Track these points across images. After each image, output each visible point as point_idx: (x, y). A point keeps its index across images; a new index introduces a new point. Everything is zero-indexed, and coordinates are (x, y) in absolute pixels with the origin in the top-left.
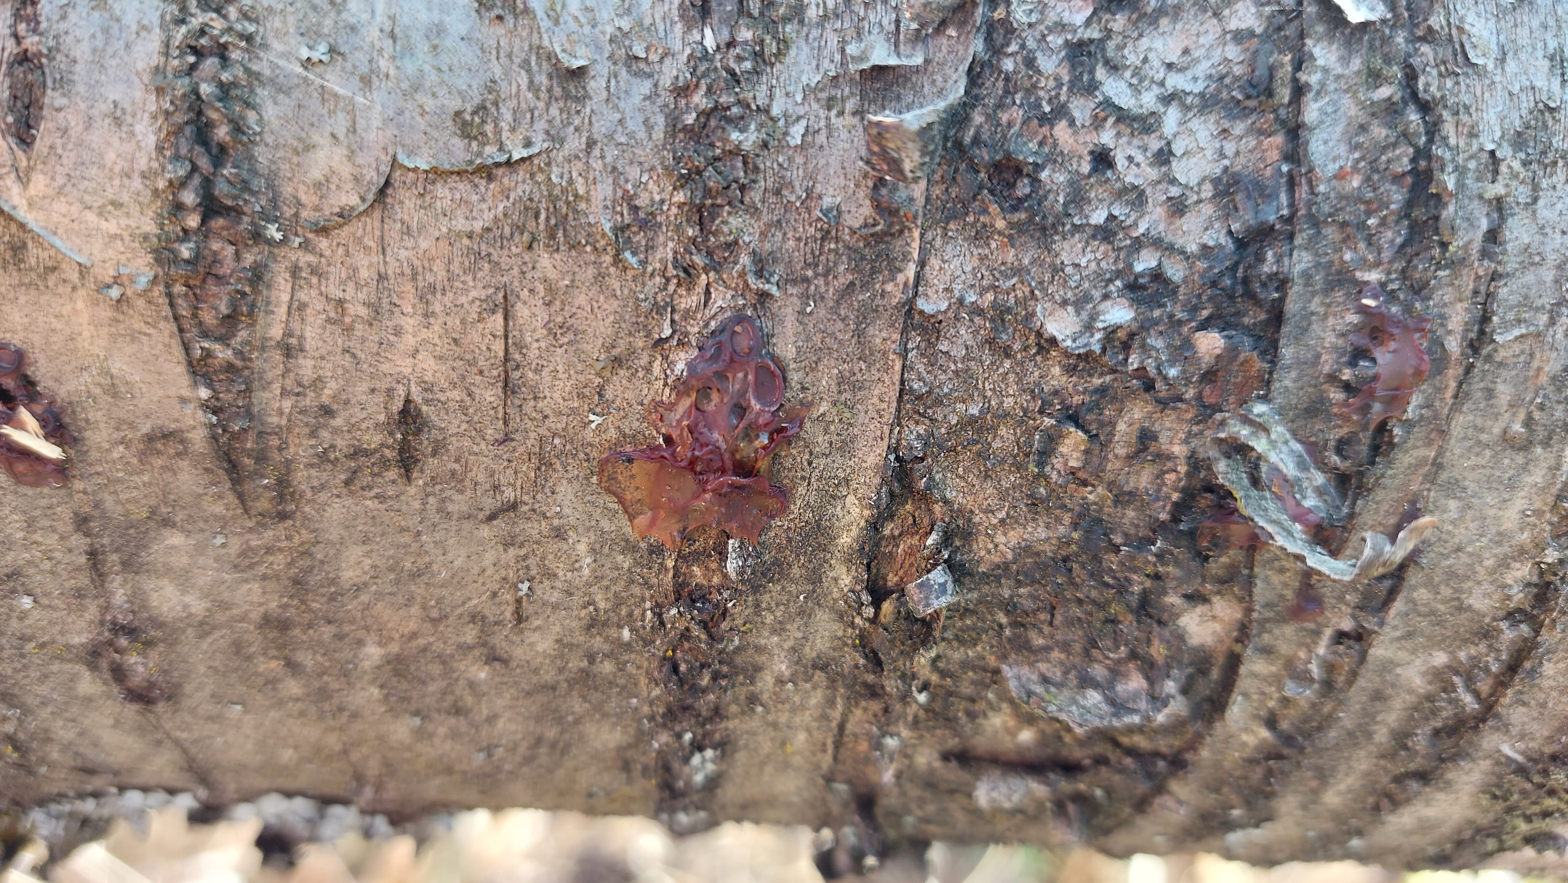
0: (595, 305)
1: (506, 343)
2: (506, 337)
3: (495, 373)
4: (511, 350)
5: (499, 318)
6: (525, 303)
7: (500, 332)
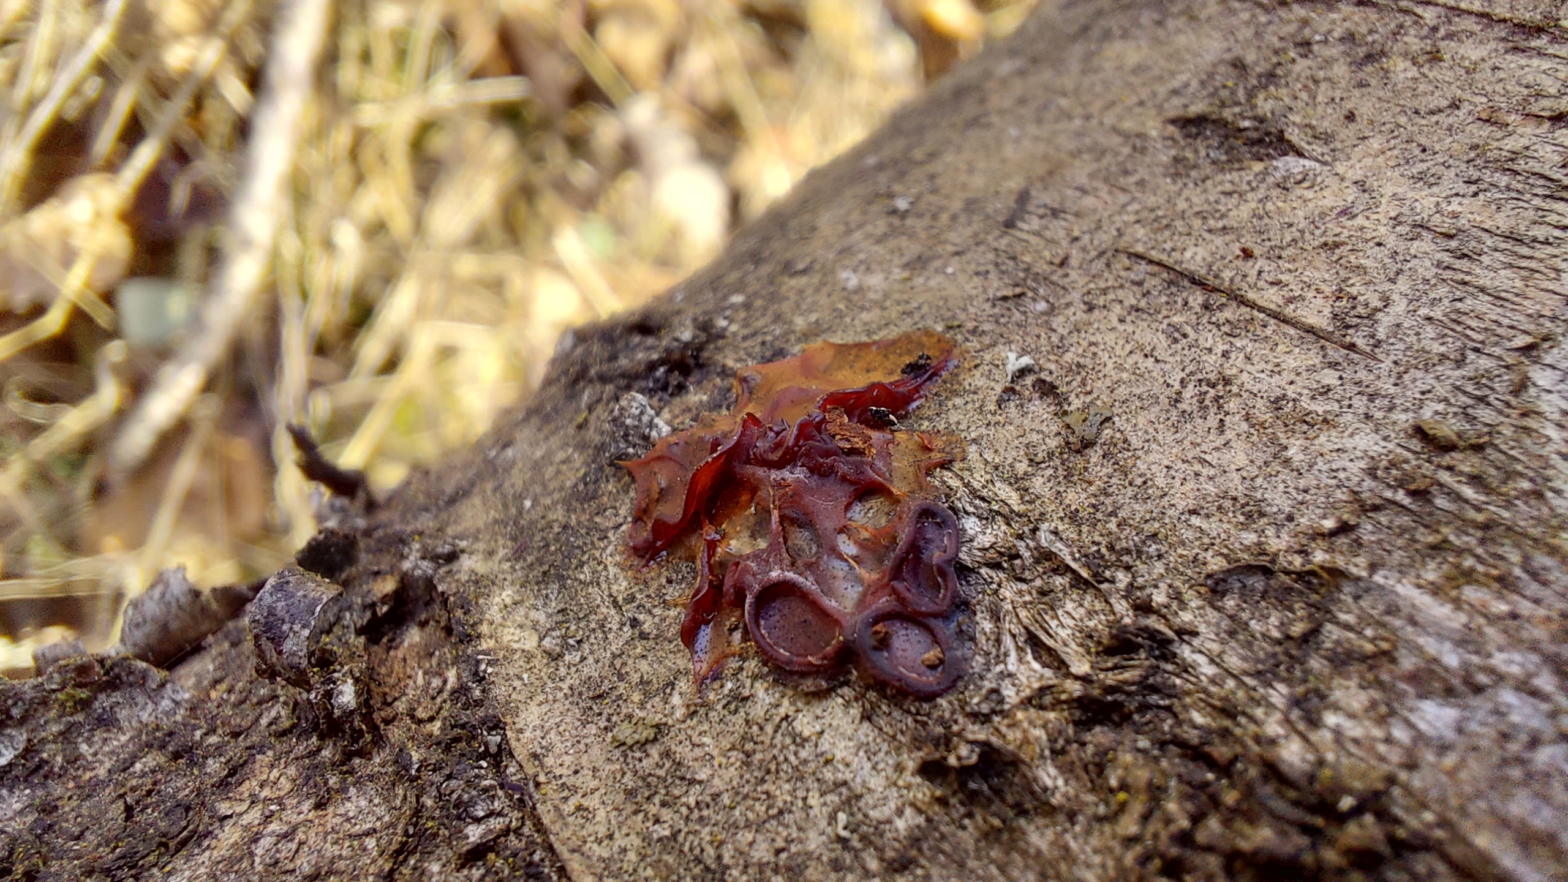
0: (1206, 471)
1: (1261, 309)
2: (1275, 316)
3: (1227, 274)
4: (1244, 309)
5: (1321, 320)
6: (1312, 369)
7: (1289, 311)
